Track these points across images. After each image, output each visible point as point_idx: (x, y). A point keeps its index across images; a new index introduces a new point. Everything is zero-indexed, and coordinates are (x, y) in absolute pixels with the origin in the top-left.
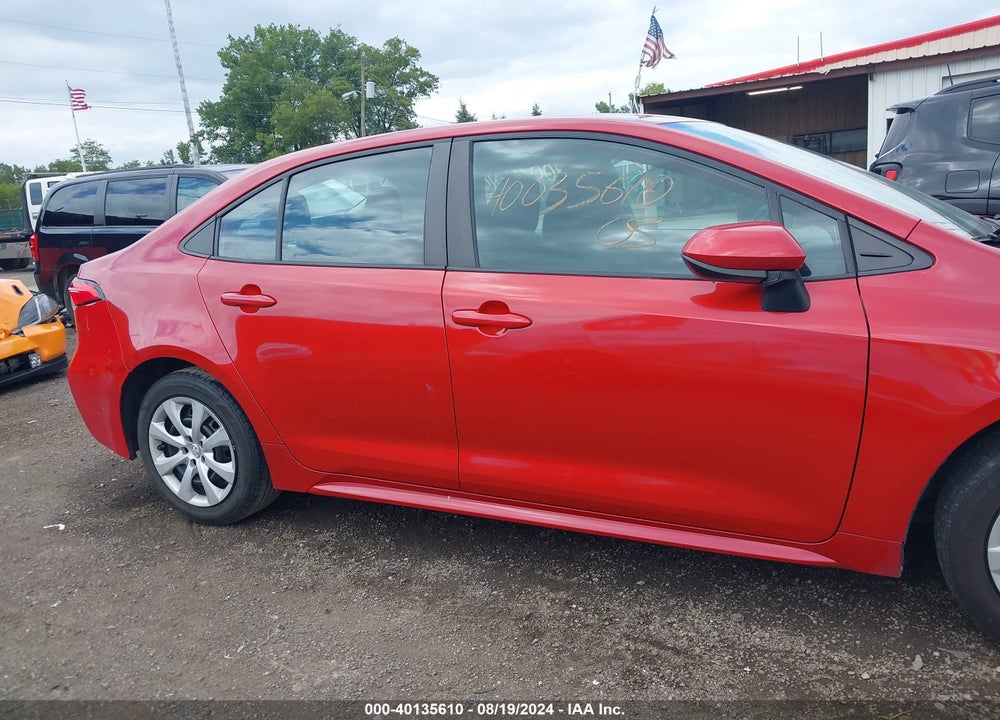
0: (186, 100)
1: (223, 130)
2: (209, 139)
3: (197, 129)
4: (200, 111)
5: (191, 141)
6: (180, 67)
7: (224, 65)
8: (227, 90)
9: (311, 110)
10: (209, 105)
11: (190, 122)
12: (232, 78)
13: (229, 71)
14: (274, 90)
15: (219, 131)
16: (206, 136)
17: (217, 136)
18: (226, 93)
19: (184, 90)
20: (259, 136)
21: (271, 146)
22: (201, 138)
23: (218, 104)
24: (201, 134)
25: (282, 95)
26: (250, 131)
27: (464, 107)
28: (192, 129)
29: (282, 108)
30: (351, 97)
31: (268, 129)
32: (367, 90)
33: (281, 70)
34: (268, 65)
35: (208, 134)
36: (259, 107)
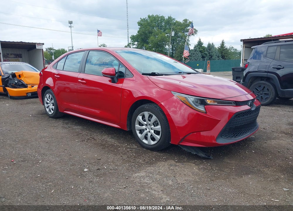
0: (128, 34)
1: (136, 43)
2: (132, 45)
3: (130, 42)
4: (131, 38)
5: (128, 45)
6: (128, 25)
7: (139, 25)
8: (138, 32)
9: (160, 38)
10: (133, 36)
11: (128, 40)
12: (140, 29)
13: (140, 27)
14: (151, 33)
15: (135, 43)
16: (131, 44)
17: (134, 44)
18: (138, 33)
19: (128, 32)
20: (145, 45)
21: (147, 48)
22: (130, 45)
23: (135, 36)
24: (131, 43)
25: (153, 34)
26: (143, 43)
27: (200, 40)
28: (128, 42)
29: (152, 38)
30: (168, 35)
31: (148, 43)
32: (172, 34)
33: (153, 27)
34: (150, 26)
35: (132, 44)
36: (146, 37)
